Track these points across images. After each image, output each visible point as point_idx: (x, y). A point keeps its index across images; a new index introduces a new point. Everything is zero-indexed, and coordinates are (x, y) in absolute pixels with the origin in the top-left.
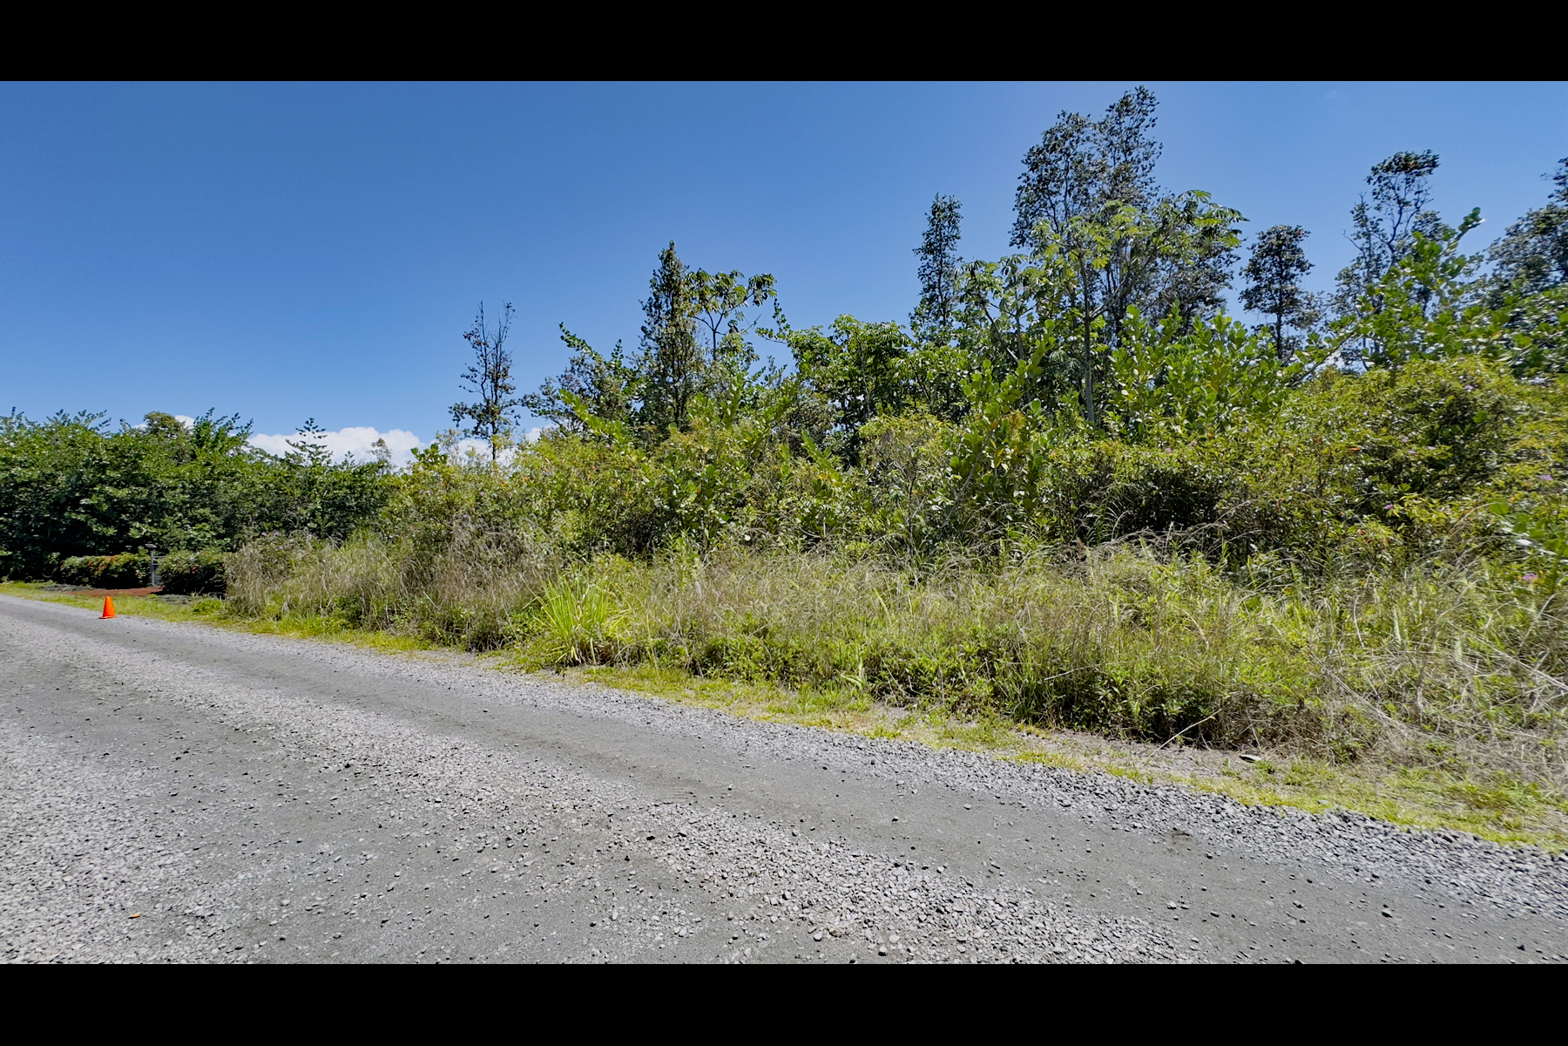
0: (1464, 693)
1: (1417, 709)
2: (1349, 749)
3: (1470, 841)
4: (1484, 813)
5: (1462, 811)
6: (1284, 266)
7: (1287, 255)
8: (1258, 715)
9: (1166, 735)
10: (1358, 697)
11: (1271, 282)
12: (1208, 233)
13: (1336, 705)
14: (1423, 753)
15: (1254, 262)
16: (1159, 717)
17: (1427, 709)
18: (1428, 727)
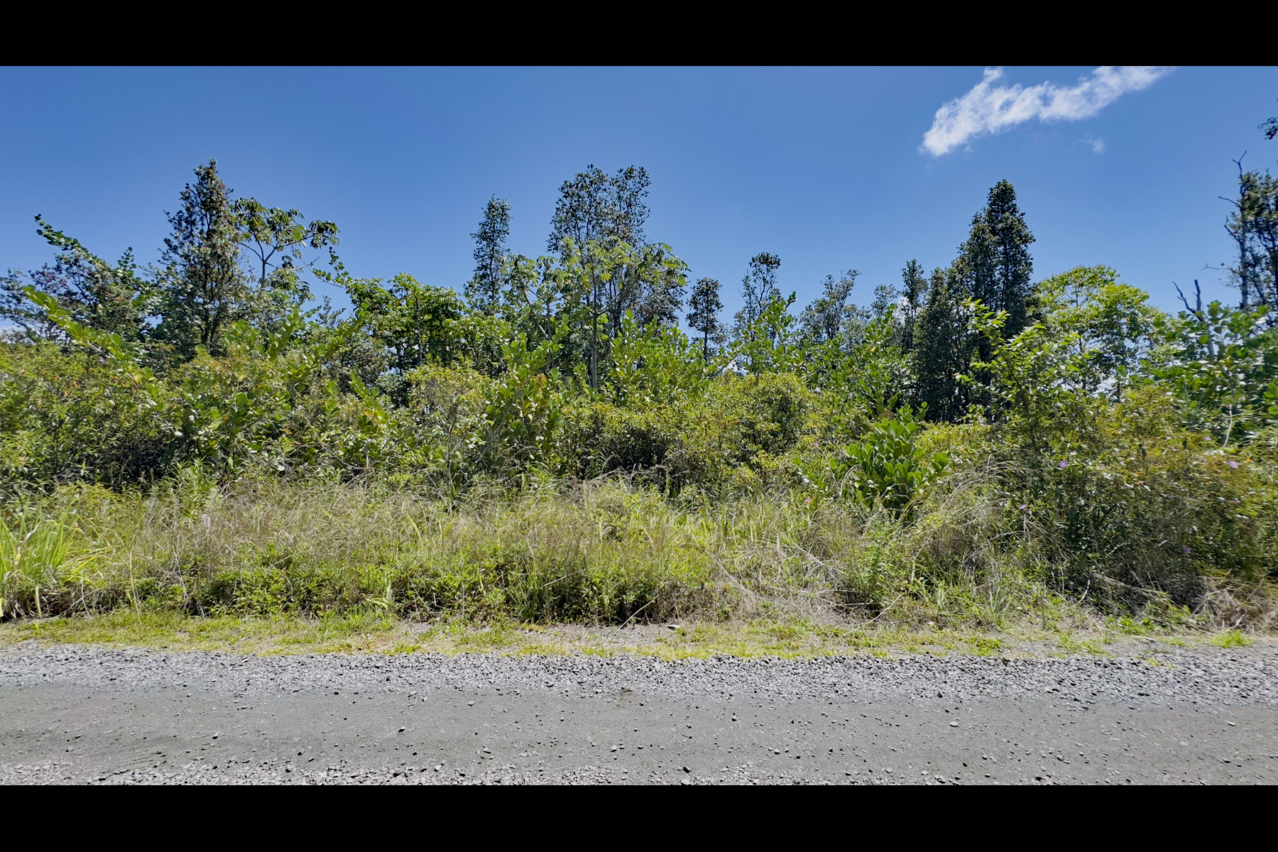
0: (780, 570)
1: (758, 582)
2: (725, 613)
3: (776, 661)
4: (783, 642)
5: (774, 642)
6: (709, 303)
7: (711, 297)
8: (679, 596)
9: (625, 618)
10: (731, 577)
11: (703, 312)
12: (670, 273)
13: (720, 585)
14: (761, 610)
15: (694, 298)
16: (621, 605)
17: (764, 582)
18: (763, 593)
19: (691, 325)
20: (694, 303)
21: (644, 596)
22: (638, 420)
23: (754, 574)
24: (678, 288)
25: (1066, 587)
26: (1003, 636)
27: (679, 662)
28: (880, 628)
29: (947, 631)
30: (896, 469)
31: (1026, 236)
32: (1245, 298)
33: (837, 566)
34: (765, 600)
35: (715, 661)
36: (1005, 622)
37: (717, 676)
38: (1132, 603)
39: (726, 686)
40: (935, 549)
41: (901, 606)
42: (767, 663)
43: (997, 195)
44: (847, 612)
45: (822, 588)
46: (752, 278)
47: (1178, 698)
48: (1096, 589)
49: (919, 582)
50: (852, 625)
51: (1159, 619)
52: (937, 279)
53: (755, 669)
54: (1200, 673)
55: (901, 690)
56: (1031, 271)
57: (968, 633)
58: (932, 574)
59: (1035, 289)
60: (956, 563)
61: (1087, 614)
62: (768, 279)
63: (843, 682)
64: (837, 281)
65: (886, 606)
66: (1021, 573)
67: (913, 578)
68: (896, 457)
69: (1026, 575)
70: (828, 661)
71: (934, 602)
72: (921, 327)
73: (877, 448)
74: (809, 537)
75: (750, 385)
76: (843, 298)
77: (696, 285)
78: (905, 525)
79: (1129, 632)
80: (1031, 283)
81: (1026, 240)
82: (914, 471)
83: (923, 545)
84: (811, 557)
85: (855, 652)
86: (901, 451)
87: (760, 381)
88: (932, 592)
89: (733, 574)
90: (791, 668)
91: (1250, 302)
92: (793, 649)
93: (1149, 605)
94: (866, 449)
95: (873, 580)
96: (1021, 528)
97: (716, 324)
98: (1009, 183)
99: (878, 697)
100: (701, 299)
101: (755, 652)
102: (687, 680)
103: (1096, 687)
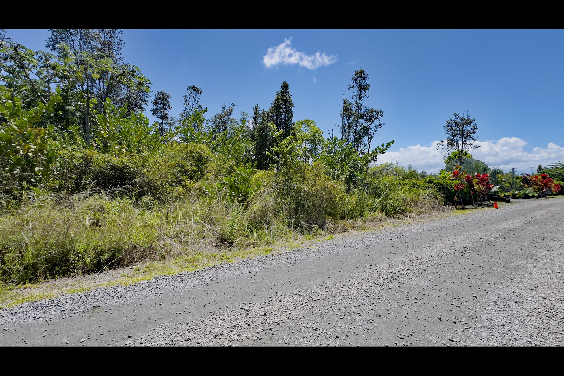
1: (182, 239)
2: (163, 256)
3: (186, 273)
4: (191, 264)
5: (187, 265)
6: (164, 105)
7: (165, 102)
8: (137, 252)
9: (101, 267)
10: (168, 239)
11: (161, 109)
12: (140, 83)
13: (161, 243)
14: (182, 251)
15: (156, 100)
16: (99, 261)
17: (184, 239)
18: (184, 244)
19: (153, 114)
20: (156, 103)
21: (115, 255)
22: (116, 161)
23: (180, 236)
24: (145, 93)
25: (294, 227)
26: (274, 246)
27: (134, 284)
28: (233, 251)
29: (256, 248)
30: (243, 187)
31: (292, 104)
32: (342, 137)
33: (218, 229)
34: (185, 247)
35: (154, 280)
36: (275, 241)
37: (154, 287)
38: (310, 229)
39: (159, 290)
40: (255, 218)
41: (241, 241)
42: (181, 275)
43: (283, 86)
44: (220, 246)
45: (211, 238)
46: (188, 97)
47: (316, 257)
48: (301, 227)
49: (248, 231)
50: (222, 251)
51: (315, 234)
52: (264, 114)
53: (175, 279)
54: (322, 248)
55: (237, 274)
56: (293, 117)
57: (263, 247)
58: (253, 227)
59: (294, 124)
60: (261, 222)
61: (298, 236)
62: (196, 99)
63: (214, 275)
64: (227, 107)
65: (236, 242)
66: (281, 223)
67: (246, 230)
68: (243, 183)
69: (283, 224)
70: (209, 268)
71: (253, 238)
72: (257, 132)
73: (236, 179)
74: (207, 217)
75: (184, 148)
76: (229, 115)
77: (157, 94)
78: (245, 209)
79: (308, 239)
80: (293, 121)
81: (292, 105)
82: (249, 188)
83: (250, 217)
84: (207, 225)
85: (221, 262)
86: (245, 180)
87: (188, 146)
88: (252, 234)
89: (169, 237)
90: (192, 275)
91: (343, 138)
92: (195, 266)
93: (313, 230)
94: (232, 179)
95: (231, 232)
96: (283, 208)
97: (168, 116)
98: (287, 83)
99: (227, 278)
100: (159, 102)
101: (176, 271)
102: (136, 292)
103: (297, 258)
